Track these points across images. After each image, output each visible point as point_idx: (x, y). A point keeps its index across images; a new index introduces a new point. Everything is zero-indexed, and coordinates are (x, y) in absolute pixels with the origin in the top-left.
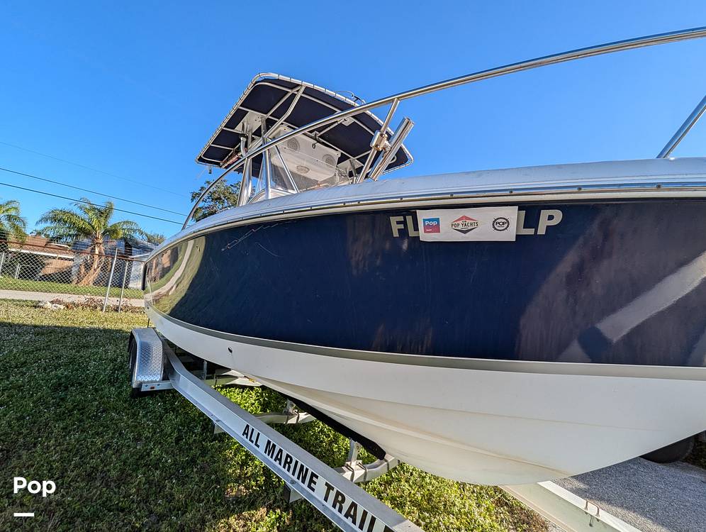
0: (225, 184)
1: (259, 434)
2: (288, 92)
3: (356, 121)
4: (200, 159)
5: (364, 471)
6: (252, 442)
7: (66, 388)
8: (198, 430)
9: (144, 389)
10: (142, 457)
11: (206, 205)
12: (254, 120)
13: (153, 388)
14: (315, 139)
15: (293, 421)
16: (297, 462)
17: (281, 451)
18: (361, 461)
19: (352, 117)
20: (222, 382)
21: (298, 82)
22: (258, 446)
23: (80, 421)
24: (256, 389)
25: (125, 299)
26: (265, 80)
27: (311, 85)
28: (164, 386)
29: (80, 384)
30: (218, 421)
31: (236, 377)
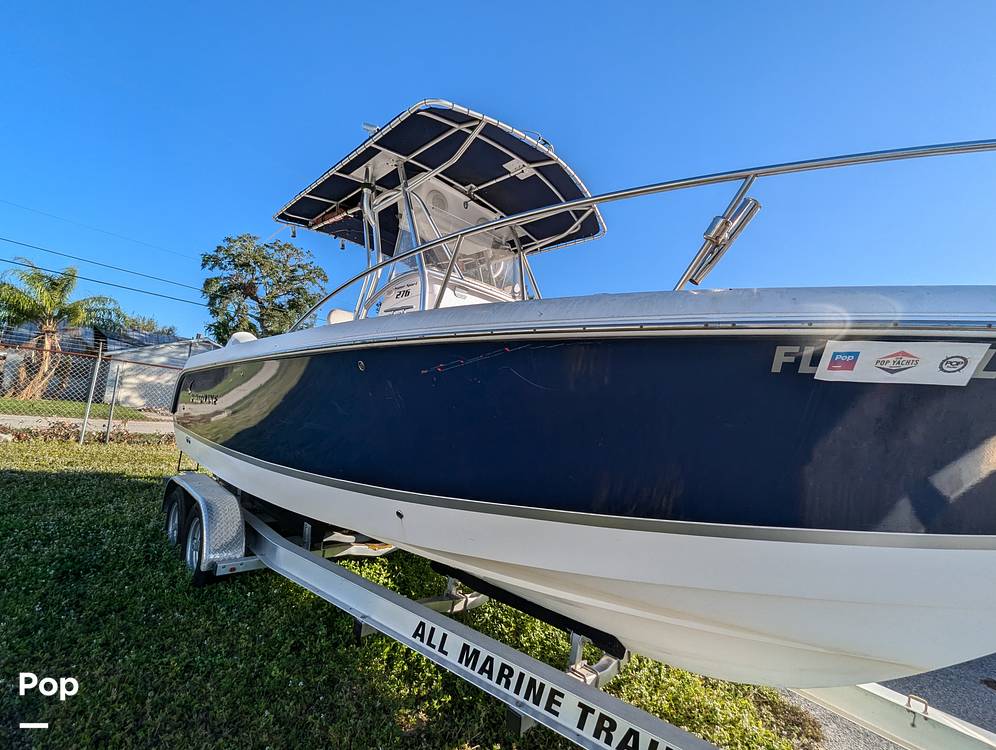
0: (256, 243)
1: (445, 636)
2: (452, 128)
3: (539, 175)
4: (282, 216)
5: (595, 676)
6: (434, 647)
7: (77, 576)
8: (323, 631)
9: (220, 572)
10: (251, 683)
11: (226, 274)
12: (386, 163)
13: (234, 569)
14: (469, 196)
15: (459, 607)
16: (522, 676)
17: (490, 659)
18: (585, 662)
19: (535, 168)
20: (329, 553)
21: (478, 115)
22: (446, 653)
23: (127, 630)
24: (380, 559)
25: (118, 422)
26: (430, 110)
27: (494, 122)
28: (250, 564)
29: (99, 568)
30: (364, 617)
31: (349, 545)
